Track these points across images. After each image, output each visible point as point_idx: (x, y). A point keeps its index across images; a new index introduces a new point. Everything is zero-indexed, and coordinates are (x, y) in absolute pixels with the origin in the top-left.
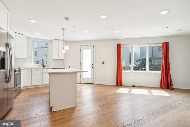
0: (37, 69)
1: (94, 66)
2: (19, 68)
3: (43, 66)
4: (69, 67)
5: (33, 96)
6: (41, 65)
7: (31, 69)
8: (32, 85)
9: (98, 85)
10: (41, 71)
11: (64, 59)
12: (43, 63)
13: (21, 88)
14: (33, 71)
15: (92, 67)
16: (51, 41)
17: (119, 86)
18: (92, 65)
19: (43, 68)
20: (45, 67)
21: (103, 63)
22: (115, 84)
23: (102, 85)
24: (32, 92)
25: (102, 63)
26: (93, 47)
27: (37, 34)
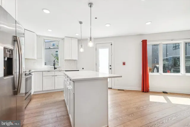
0: (48, 71)
1: (113, 67)
2: (30, 71)
3: (55, 67)
4: (83, 69)
5: (46, 105)
6: (53, 66)
7: (43, 71)
8: (43, 90)
9: (119, 90)
10: (53, 73)
11: (77, 59)
12: (54, 65)
13: (32, 94)
14: (45, 74)
15: (110, 69)
16: (63, 39)
17: (146, 92)
18: (110, 66)
19: (55, 70)
20: (56, 68)
21: (124, 64)
22: (140, 89)
23: (123, 90)
24: (44, 99)
25: (122, 64)
26: (111, 45)
27: (48, 30)
